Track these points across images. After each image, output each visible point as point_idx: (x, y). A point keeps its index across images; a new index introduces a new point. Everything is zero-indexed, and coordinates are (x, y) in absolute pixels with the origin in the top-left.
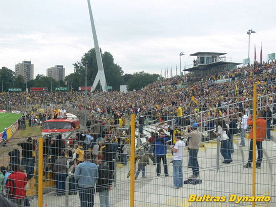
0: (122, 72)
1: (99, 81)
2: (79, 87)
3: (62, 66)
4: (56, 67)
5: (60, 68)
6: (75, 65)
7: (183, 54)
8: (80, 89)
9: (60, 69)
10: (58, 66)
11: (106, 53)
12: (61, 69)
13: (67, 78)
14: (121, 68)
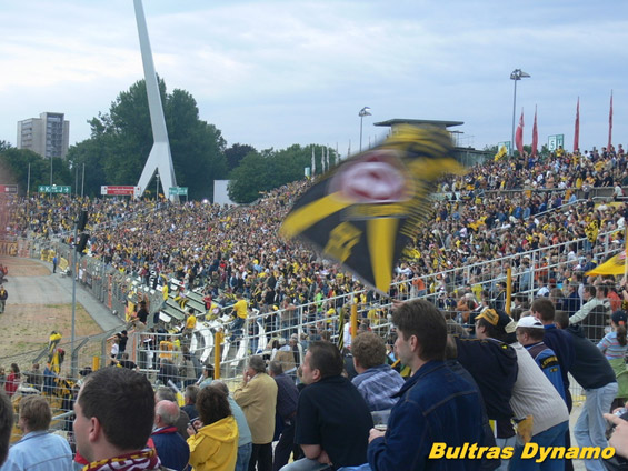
0: (223, 141)
1: (156, 172)
2: (103, 187)
3: (61, 116)
4: (45, 117)
5: (55, 119)
6: (95, 122)
7: (366, 114)
8: (104, 190)
9: (54, 123)
10: (49, 115)
11: (179, 94)
12: (57, 124)
13: (74, 151)
14: (219, 132)
